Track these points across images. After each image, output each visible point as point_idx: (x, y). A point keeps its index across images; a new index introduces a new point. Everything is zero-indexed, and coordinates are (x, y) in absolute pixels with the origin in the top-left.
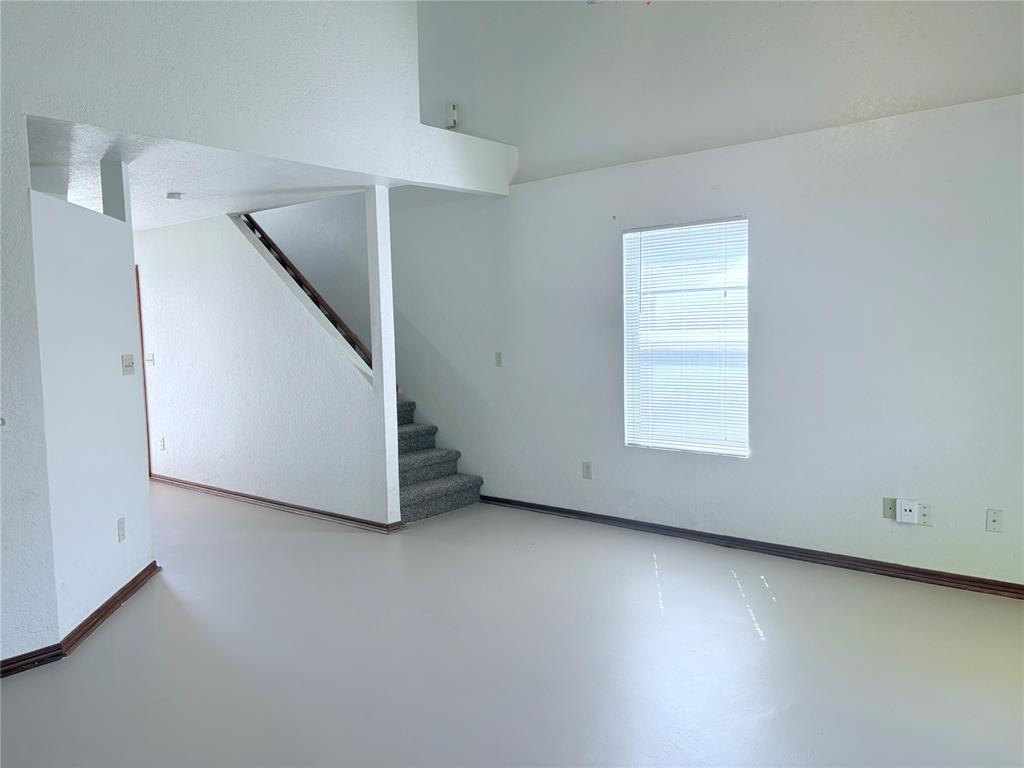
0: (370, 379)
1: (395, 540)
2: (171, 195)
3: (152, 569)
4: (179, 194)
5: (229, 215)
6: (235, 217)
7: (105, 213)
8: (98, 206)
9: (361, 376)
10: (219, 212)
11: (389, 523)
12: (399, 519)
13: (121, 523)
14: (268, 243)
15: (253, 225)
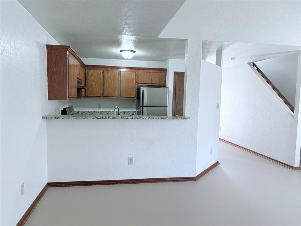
0: (293, 117)
1: (296, 173)
2: (232, 59)
3: (217, 163)
4: (235, 58)
5: (248, 63)
6: (249, 64)
7: (216, 64)
8: (214, 62)
9: (289, 115)
10: (245, 62)
11: (295, 166)
12: (299, 166)
13: (212, 149)
14: (259, 70)
15: (254, 65)
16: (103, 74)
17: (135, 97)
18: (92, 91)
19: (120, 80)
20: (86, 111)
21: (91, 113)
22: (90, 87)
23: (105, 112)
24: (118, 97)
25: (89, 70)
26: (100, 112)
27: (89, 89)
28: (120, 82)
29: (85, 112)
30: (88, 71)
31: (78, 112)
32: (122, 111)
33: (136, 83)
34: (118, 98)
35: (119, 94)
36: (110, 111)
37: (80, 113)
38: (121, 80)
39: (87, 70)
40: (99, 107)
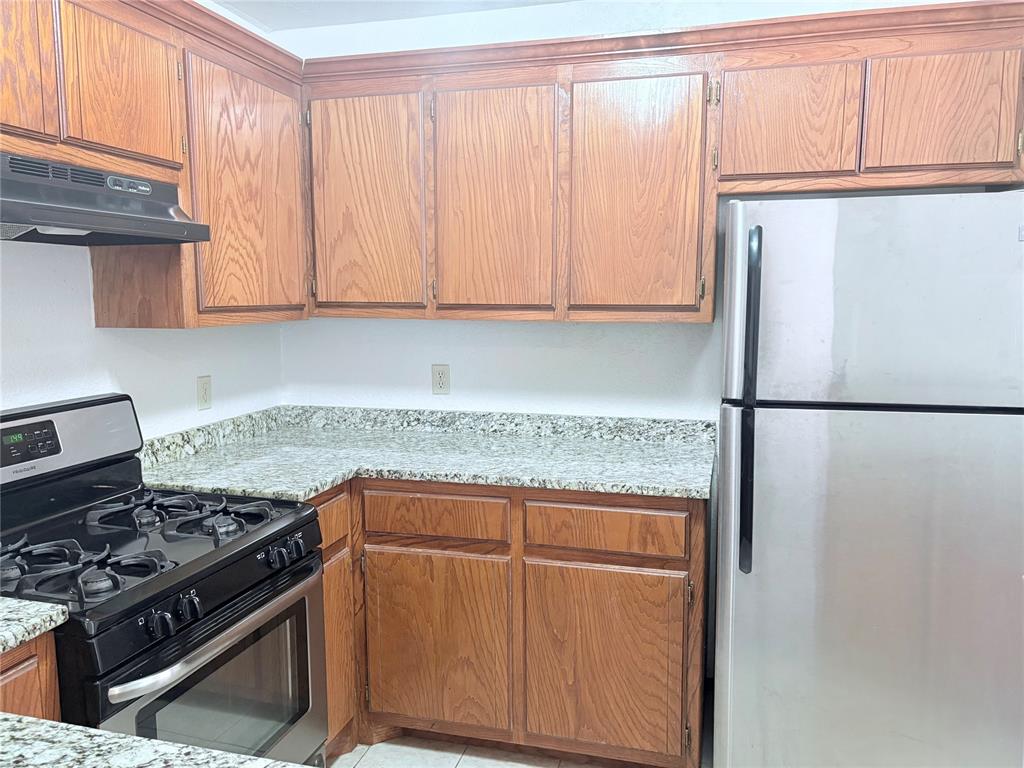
16: (434, 120)
17: (694, 309)
18: (355, 264)
19: (564, 158)
20: (353, 412)
21: (384, 423)
22: (340, 237)
23: (477, 417)
24: (549, 308)
25: (331, 102)
26: (443, 420)
27: (333, 248)
28: (570, 175)
29: (345, 415)
30: (326, 111)
31: (306, 413)
32: (601, 421)
33: (711, 177)
34: (547, 316)
35: (562, 283)
36: (511, 418)
37: (318, 421)
38: (578, 165)
39: (317, 105)
40: (441, 380)
